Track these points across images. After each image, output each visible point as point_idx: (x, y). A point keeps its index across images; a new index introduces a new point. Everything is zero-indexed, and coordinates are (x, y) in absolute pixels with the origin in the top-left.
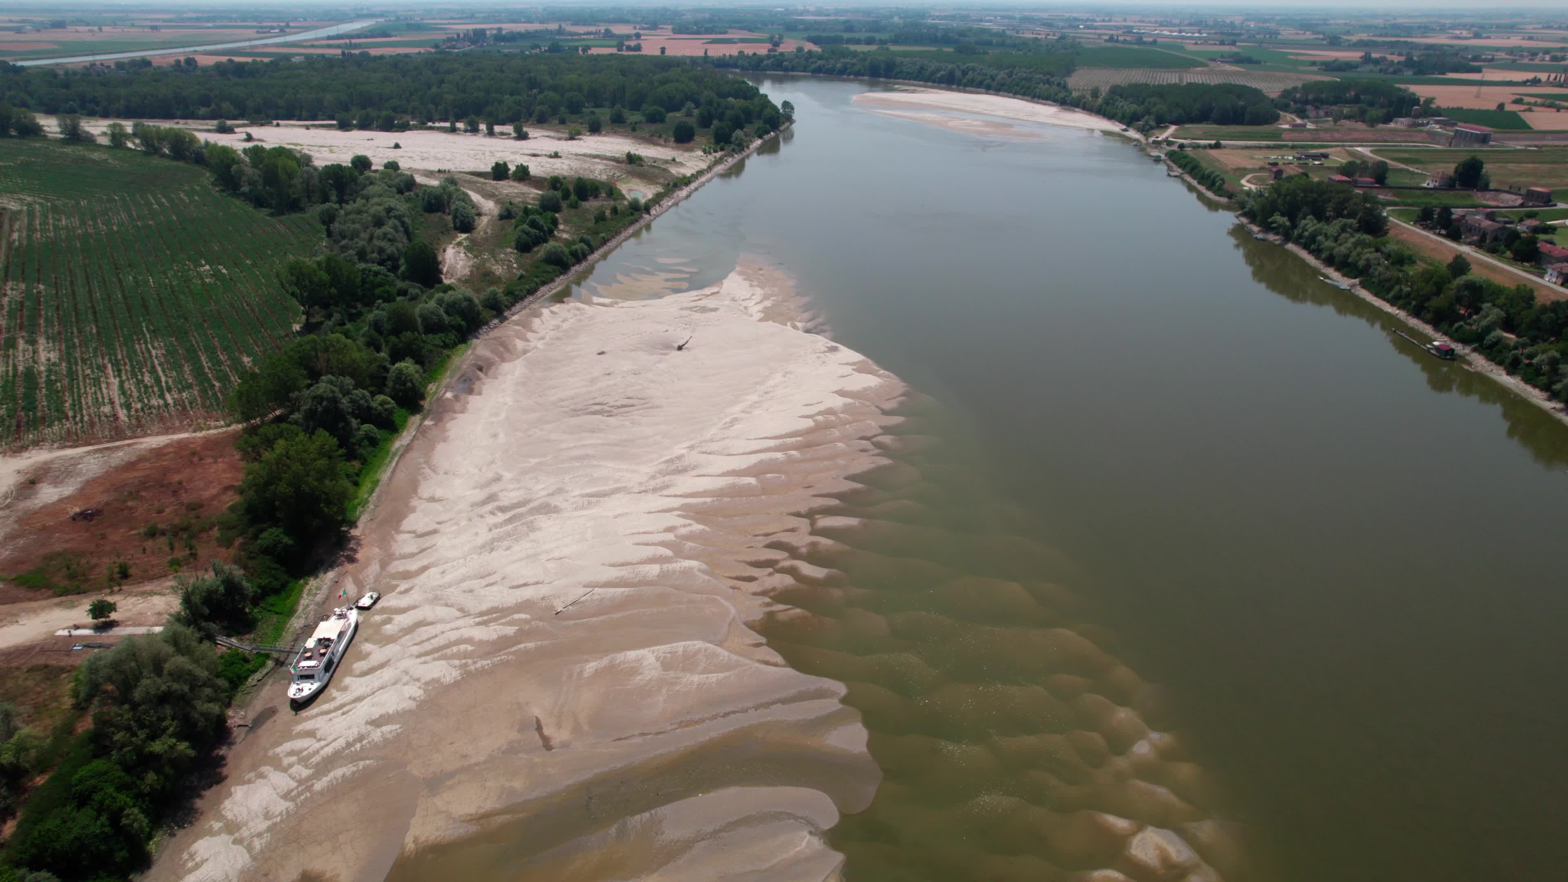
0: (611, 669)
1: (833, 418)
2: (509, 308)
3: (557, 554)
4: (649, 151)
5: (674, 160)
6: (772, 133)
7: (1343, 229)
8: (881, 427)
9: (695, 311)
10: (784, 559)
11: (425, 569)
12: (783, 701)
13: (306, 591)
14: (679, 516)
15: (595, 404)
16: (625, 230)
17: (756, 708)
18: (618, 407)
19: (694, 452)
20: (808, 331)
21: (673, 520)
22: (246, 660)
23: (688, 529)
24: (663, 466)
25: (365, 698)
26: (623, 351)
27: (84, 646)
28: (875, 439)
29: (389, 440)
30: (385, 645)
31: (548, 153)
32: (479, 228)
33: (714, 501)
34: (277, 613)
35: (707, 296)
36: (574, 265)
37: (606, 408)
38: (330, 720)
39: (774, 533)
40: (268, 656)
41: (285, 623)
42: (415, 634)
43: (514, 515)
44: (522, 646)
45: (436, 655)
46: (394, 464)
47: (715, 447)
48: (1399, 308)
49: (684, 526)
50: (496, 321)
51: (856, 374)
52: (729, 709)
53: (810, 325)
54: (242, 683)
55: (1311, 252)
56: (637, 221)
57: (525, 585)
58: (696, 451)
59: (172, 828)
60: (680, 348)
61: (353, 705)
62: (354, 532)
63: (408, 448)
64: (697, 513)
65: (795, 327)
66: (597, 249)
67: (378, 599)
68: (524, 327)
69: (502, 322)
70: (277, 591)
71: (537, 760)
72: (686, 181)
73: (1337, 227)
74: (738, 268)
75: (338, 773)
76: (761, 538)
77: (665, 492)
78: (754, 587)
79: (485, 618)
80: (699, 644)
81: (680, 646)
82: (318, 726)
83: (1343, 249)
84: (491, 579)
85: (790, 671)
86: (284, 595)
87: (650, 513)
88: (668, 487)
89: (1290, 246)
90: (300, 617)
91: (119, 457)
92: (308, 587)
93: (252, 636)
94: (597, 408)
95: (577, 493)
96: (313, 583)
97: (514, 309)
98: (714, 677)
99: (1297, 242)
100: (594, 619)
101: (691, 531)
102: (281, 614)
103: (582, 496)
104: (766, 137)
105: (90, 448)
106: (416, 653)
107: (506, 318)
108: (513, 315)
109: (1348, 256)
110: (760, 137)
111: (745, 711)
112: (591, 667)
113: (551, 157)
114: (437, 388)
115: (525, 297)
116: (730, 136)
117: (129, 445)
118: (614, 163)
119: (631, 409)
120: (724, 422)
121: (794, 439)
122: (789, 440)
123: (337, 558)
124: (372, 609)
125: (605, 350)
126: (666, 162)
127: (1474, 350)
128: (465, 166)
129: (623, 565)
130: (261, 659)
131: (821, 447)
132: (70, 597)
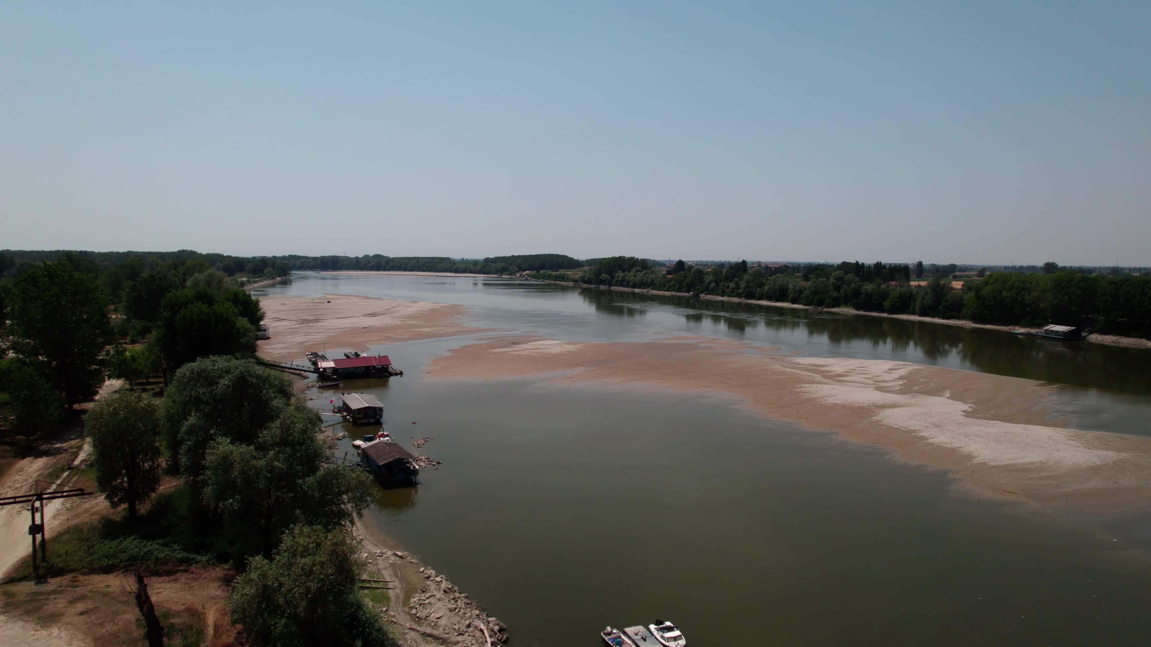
7: (637, 271)
48: (671, 291)
55: (624, 286)
73: (634, 272)
83: (640, 278)
89: (613, 288)
99: (616, 285)
109: (643, 280)
127: (707, 294)
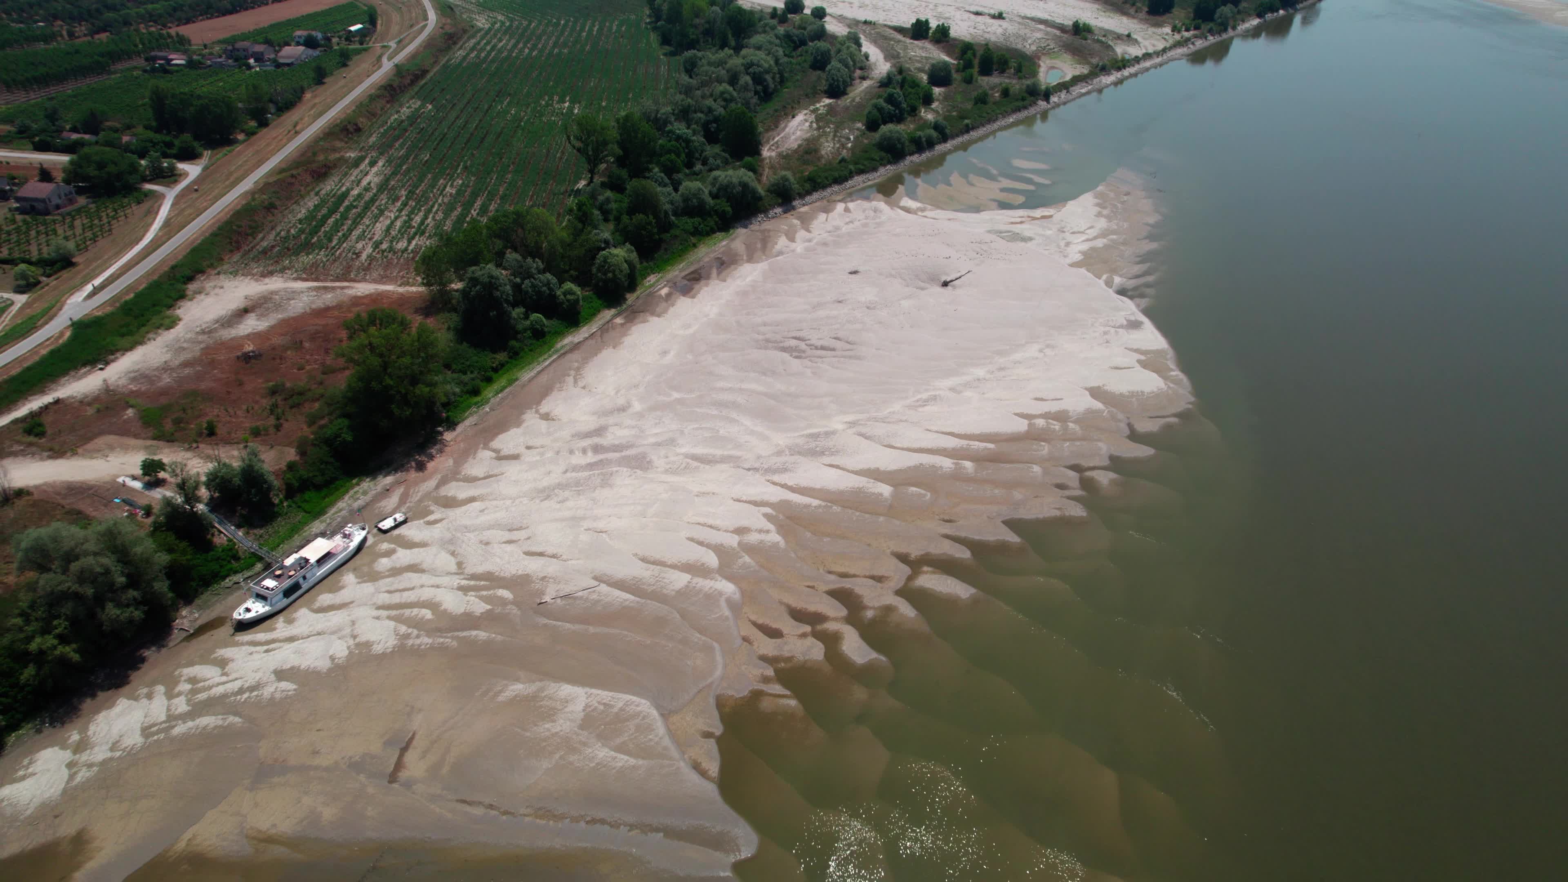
0: (533, 698)
1: (1057, 426)
2: (802, 196)
3: (601, 525)
4: (1110, 21)
5: (1129, 36)
6: (1281, 12)
8: (1112, 458)
9: (1003, 238)
10: (835, 619)
11: (472, 500)
12: (671, 833)
13: (352, 492)
14: (766, 515)
15: (795, 338)
16: (1004, 117)
17: (632, 827)
18: (816, 348)
19: (851, 431)
20: (1122, 292)
21: (755, 519)
22: (236, 558)
23: (762, 537)
24: (801, 441)
25: (298, 640)
26: (880, 274)
27: (124, 501)
28: (1088, 474)
29: (560, 334)
30: (365, 582)
31: (992, 12)
32: (851, 95)
33: (820, 506)
34: (306, 512)
35: (1034, 219)
36: (911, 154)
37: (803, 346)
38: (251, 654)
39: (854, 576)
40: (260, 559)
41: (306, 524)
42: (399, 578)
43: (601, 461)
44: (474, 633)
45: (394, 613)
46: (547, 363)
47: (880, 430)
49: (760, 531)
50: (778, 210)
51: (1138, 367)
52: (601, 815)
53: (1131, 284)
54: (217, 582)
56: (1025, 108)
57: (541, 554)
58: (854, 430)
59: (44, 723)
60: (945, 284)
61: (282, 644)
62: (448, 436)
63: (576, 347)
64: (788, 518)
65: (1109, 283)
66: (953, 137)
67: (405, 522)
68: (802, 223)
69: (785, 212)
70: (318, 488)
71: (370, 790)
72: (1122, 64)
74: (1100, 188)
75: (208, 721)
76: (832, 577)
77: (776, 478)
78: (768, 646)
79: (472, 583)
80: (643, 705)
81: (621, 700)
82: (236, 656)
84: (515, 535)
85: (711, 790)
86: (325, 492)
87: (739, 501)
88: (784, 470)
90: (325, 521)
91: (329, 299)
92: (356, 489)
93: (262, 531)
94: (793, 343)
95: (683, 450)
96: (366, 484)
97: (808, 199)
98: (623, 760)
100: (568, 626)
101: (762, 542)
102: (309, 513)
103: (687, 456)
104: (1269, 16)
105: (315, 284)
106: (380, 603)
107: (794, 208)
108: (804, 205)
110: (1259, 16)
111: (615, 825)
112: (517, 688)
113: (993, 17)
114: (657, 281)
115: (830, 185)
116: (1213, 12)
117: (343, 288)
118: (1058, 33)
119: (829, 353)
120: (919, 397)
121: (983, 445)
122: (976, 445)
123: (408, 462)
124: (389, 534)
125: (860, 269)
126: (1119, 37)
128: (895, 19)
129: (655, 563)
130: (254, 559)
131: (1008, 466)
132: (160, 442)
